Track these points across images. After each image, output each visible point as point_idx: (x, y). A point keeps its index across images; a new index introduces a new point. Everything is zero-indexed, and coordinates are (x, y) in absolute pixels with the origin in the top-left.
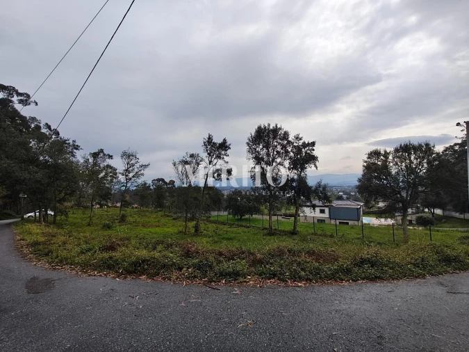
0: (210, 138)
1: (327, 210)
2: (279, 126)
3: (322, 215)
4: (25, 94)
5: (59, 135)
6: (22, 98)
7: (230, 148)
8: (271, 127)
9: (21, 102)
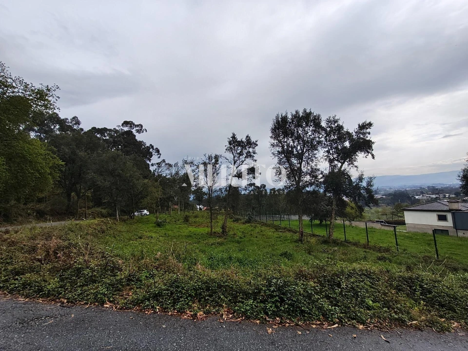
0: (234, 137)
1: (449, 216)
2: (308, 111)
3: (442, 224)
4: (140, 125)
5: (159, 152)
6: (138, 128)
7: (257, 145)
8: (301, 114)
9: (138, 131)
